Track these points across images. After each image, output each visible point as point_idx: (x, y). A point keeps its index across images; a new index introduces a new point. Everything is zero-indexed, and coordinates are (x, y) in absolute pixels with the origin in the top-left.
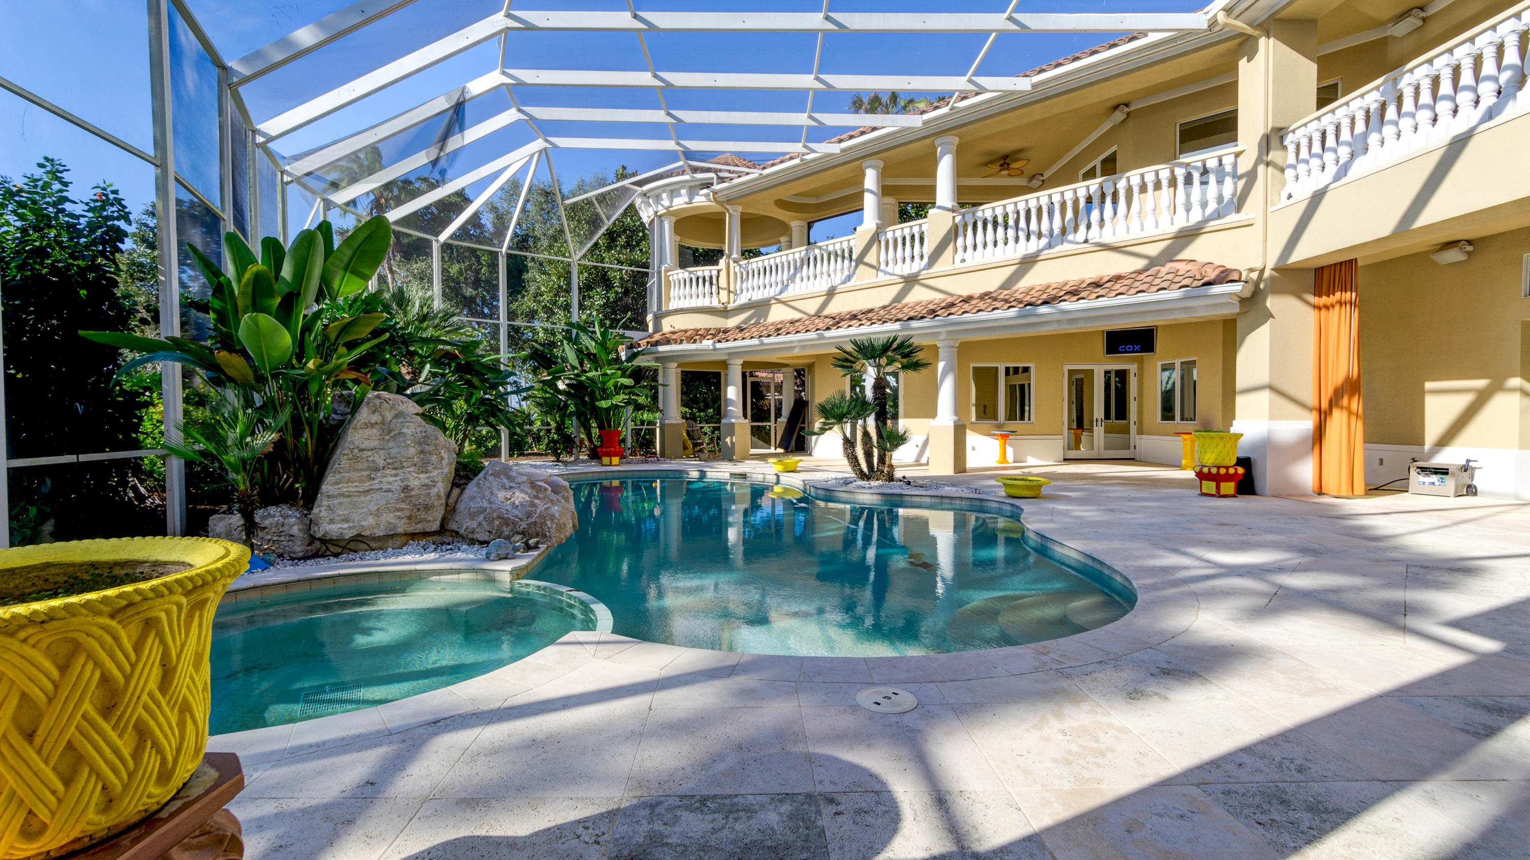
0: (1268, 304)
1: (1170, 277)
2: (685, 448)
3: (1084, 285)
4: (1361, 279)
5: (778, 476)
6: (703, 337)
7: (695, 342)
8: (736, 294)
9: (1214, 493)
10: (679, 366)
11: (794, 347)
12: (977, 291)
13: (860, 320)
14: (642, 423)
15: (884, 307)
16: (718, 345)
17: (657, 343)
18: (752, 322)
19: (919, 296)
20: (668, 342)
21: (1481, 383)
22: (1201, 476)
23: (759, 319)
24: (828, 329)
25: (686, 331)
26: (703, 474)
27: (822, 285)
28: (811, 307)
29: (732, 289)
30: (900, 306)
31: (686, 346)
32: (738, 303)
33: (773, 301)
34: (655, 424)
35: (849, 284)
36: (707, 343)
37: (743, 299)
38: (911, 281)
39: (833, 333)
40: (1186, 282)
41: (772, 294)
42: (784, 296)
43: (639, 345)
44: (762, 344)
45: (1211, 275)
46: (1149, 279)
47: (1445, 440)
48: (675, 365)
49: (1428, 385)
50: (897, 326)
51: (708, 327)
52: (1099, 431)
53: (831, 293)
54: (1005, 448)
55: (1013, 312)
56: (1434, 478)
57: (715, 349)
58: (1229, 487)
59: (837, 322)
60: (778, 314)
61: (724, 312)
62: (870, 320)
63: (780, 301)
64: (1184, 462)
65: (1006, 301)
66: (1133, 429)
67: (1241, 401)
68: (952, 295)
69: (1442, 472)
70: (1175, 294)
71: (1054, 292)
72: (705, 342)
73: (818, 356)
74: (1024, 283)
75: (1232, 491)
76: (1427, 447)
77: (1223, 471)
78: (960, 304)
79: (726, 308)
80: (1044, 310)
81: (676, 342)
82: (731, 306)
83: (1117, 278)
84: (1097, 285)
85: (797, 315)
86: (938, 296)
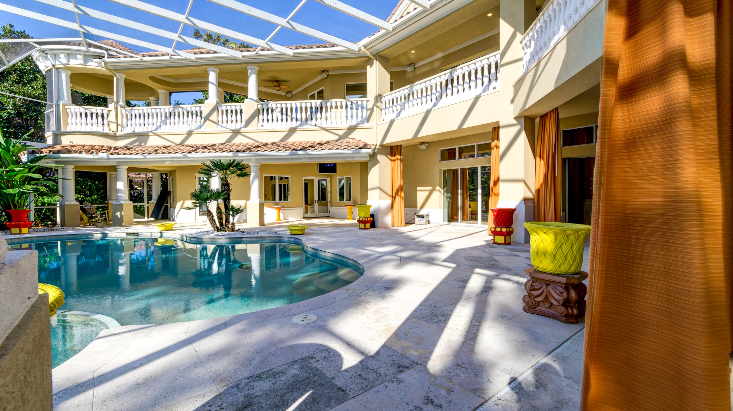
0: (378, 158)
1: (347, 144)
2: (82, 219)
3: (316, 144)
4: (403, 151)
5: (161, 233)
6: (98, 151)
7: (92, 153)
8: (122, 127)
9: (363, 228)
10: (75, 168)
11: (166, 161)
12: (270, 141)
13: (209, 149)
14: (43, 204)
15: (222, 144)
16: (111, 157)
17: (59, 152)
18: (136, 144)
19: (239, 140)
20: (69, 152)
21: (430, 188)
22: (360, 222)
23: (141, 143)
24: (190, 152)
25: (84, 146)
26: (105, 235)
27: (185, 129)
28: (178, 140)
29: (119, 123)
30: (230, 144)
31: (84, 155)
32: (124, 132)
33: (151, 134)
34: (55, 205)
35: (200, 130)
36: (103, 155)
37: (128, 130)
38: (236, 132)
39: (193, 155)
40: (353, 147)
41: (150, 129)
42: (157, 132)
43: (42, 152)
44: (145, 158)
45: (361, 145)
46: (340, 144)
47: (422, 207)
48: (73, 167)
49: (418, 188)
50: (231, 154)
51: (102, 145)
52: (316, 205)
53: (190, 133)
54: (279, 214)
55: (287, 153)
56: (421, 219)
57: (108, 159)
58: (368, 225)
59: (195, 149)
60: (153, 141)
61: (114, 137)
62: (215, 150)
63: (156, 134)
64: (348, 217)
65: (284, 147)
66: (329, 204)
67: (370, 193)
68: (258, 142)
69: (423, 217)
70: (349, 151)
71: (304, 145)
72: (100, 154)
73: (178, 166)
74: (291, 140)
75: (369, 227)
76: (418, 209)
77: (366, 219)
78: (263, 147)
79: (115, 134)
80: (301, 153)
81: (76, 152)
82: (118, 134)
83: (328, 142)
84: (320, 144)
85: (168, 144)
86: (251, 142)
